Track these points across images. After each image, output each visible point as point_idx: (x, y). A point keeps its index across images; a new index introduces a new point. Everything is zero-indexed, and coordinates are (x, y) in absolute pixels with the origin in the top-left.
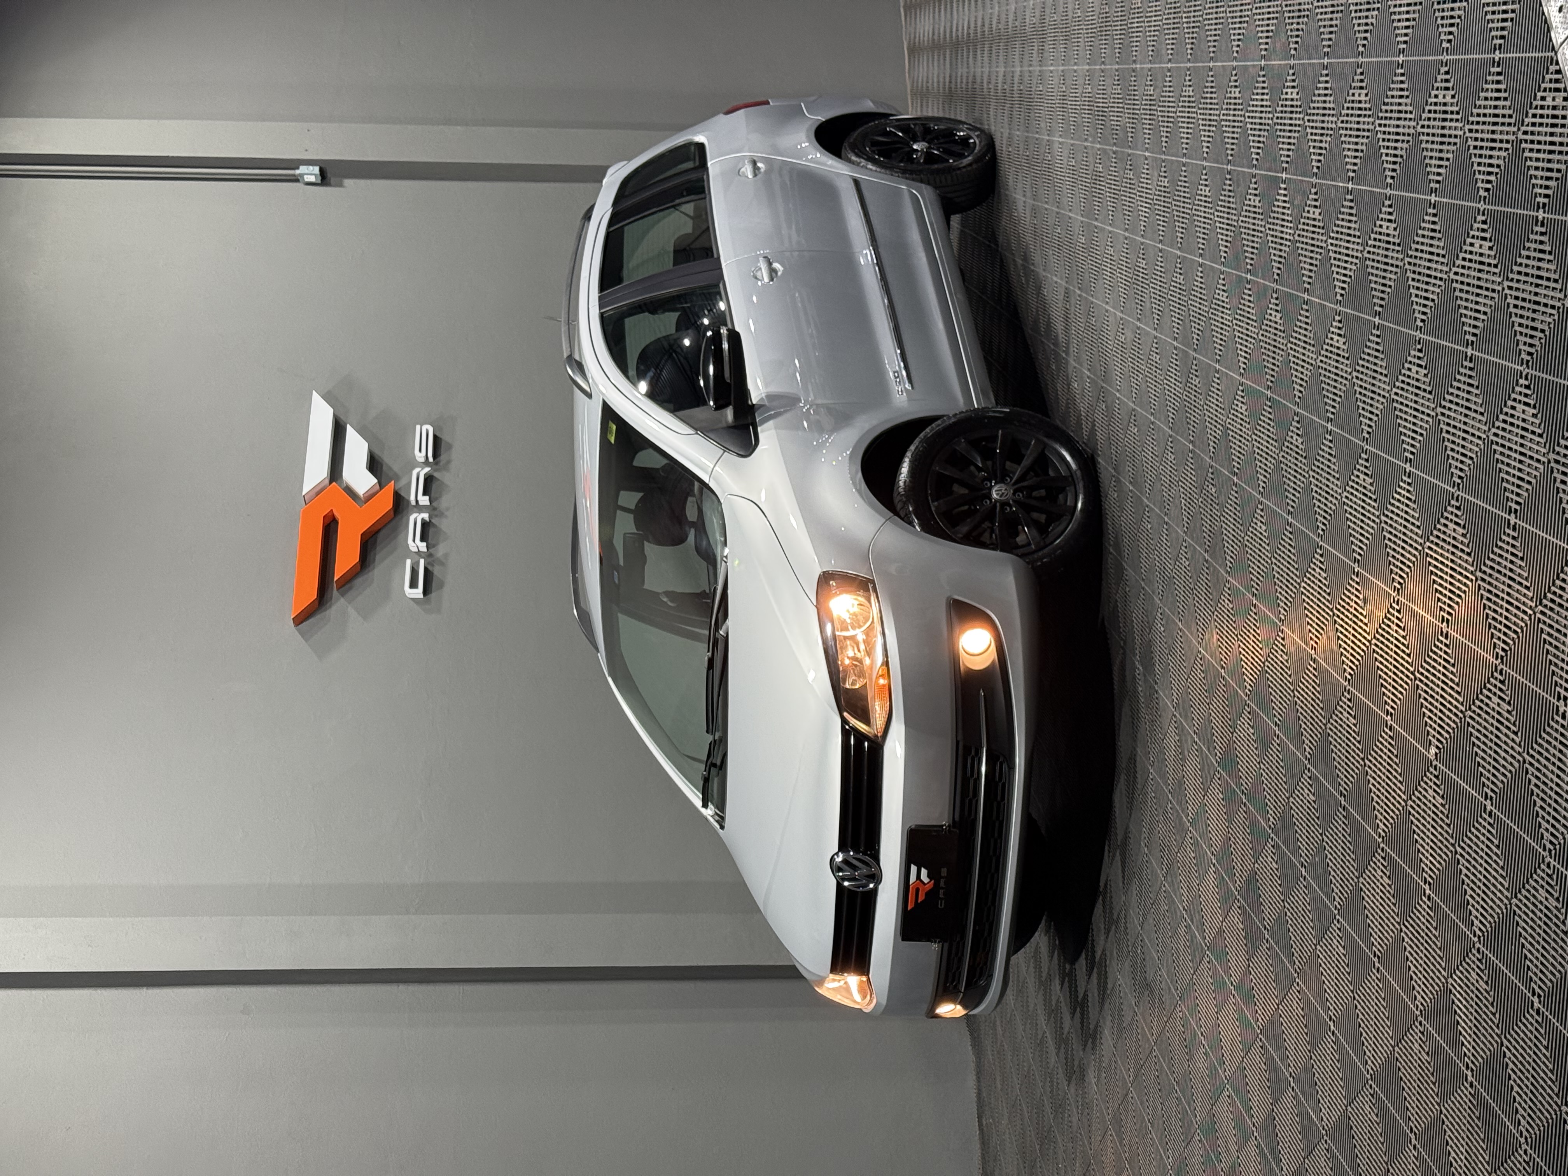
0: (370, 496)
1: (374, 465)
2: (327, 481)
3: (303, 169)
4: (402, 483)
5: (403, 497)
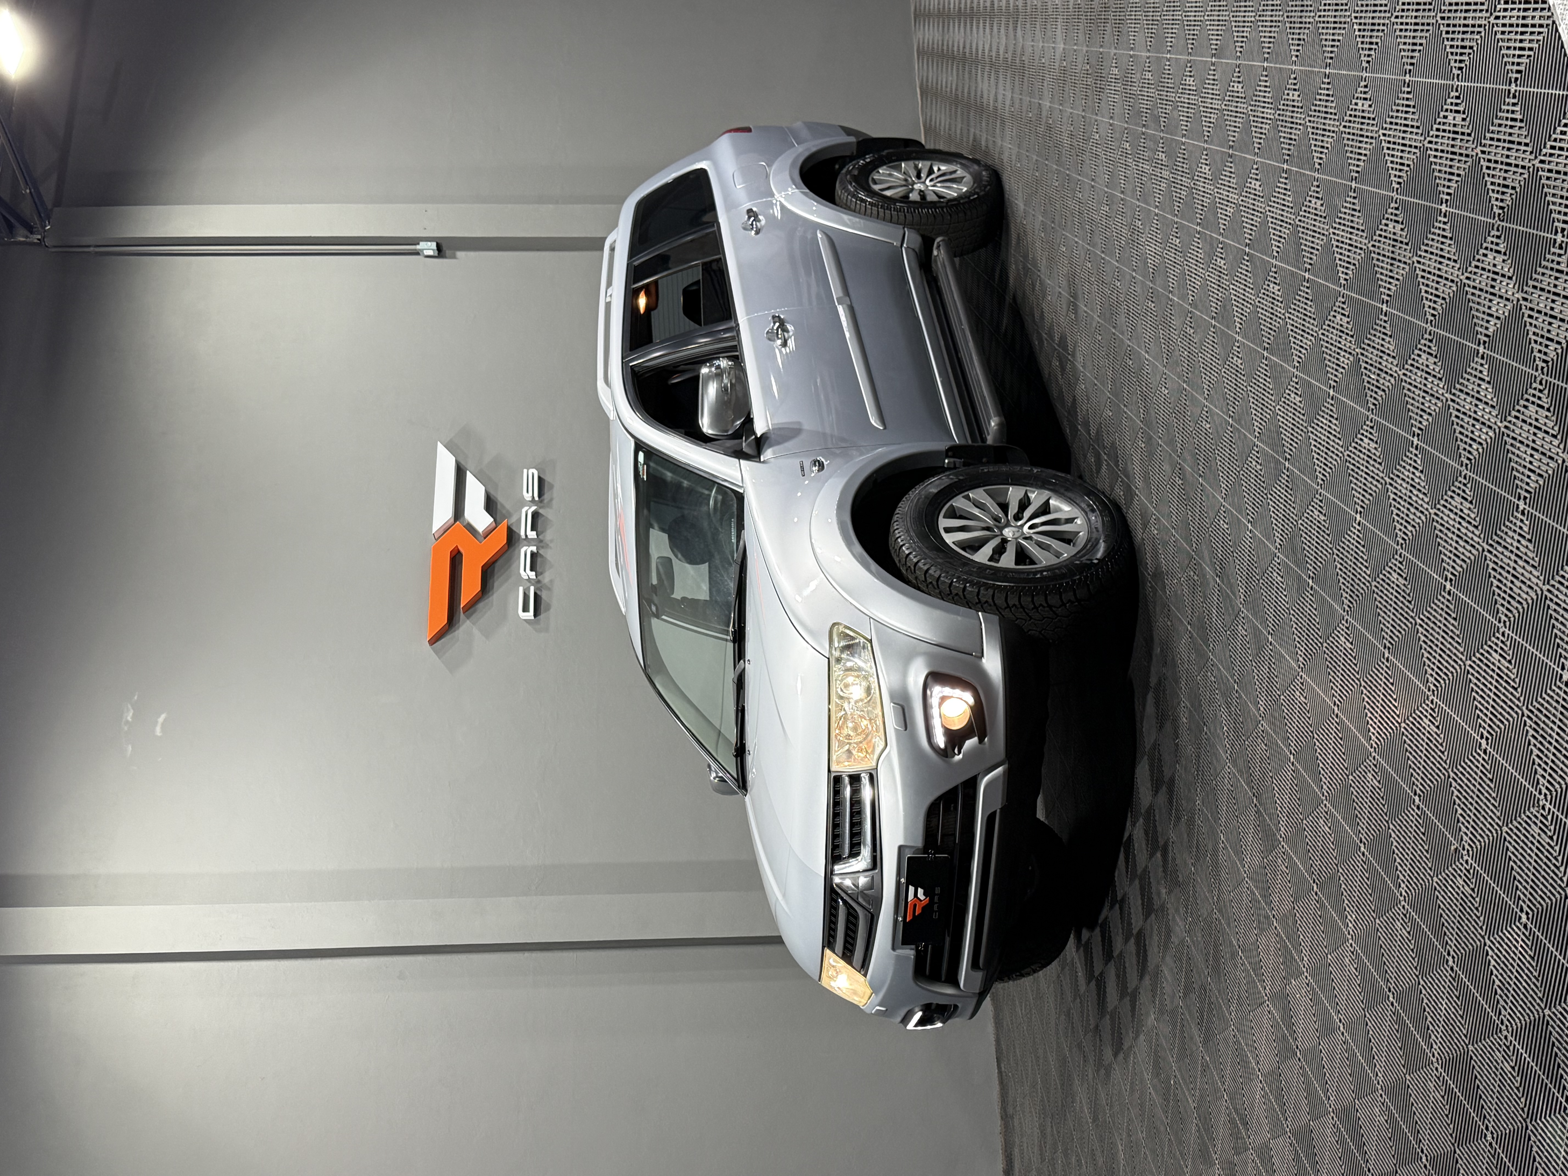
0: (488, 533)
1: (490, 505)
2: (452, 520)
3: (422, 245)
4: (513, 520)
5: (515, 532)
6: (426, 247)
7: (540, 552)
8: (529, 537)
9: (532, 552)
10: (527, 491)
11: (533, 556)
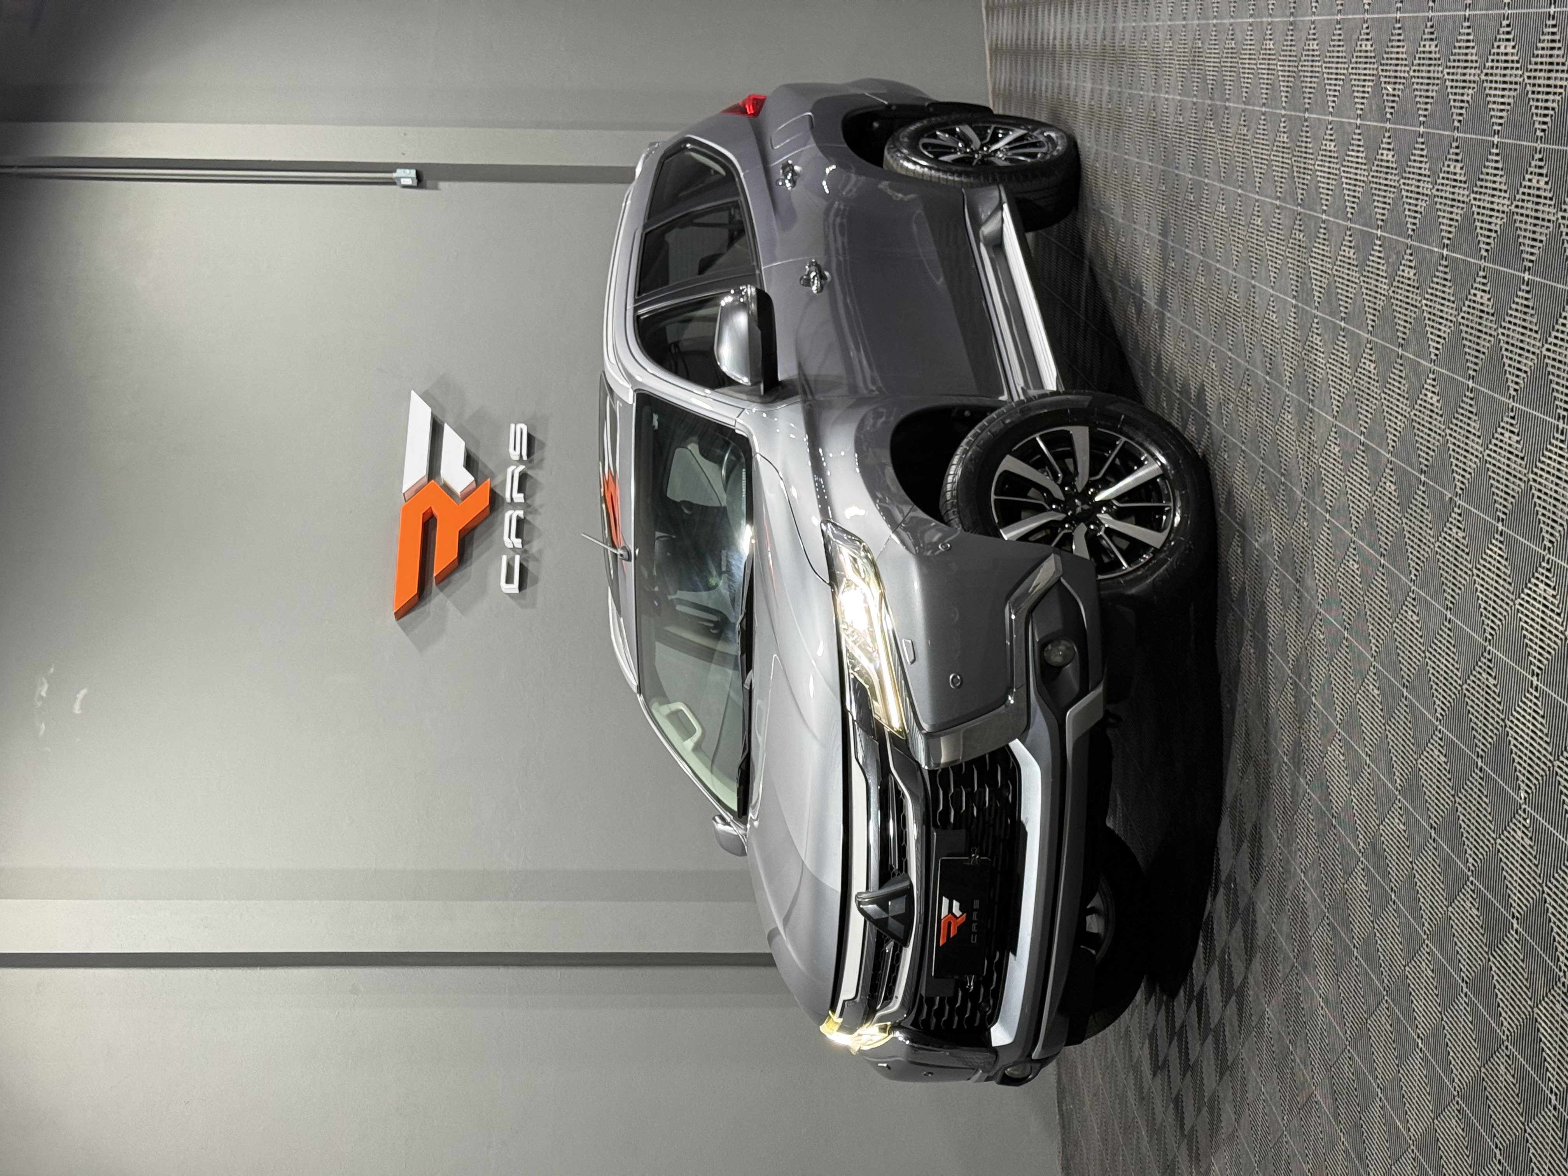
0: (467, 494)
1: (470, 463)
2: (426, 479)
3: (400, 173)
4: (498, 480)
5: (499, 495)
6: (404, 175)
7: (529, 518)
8: (515, 501)
9: (518, 517)
10: (515, 449)
11: (520, 521)
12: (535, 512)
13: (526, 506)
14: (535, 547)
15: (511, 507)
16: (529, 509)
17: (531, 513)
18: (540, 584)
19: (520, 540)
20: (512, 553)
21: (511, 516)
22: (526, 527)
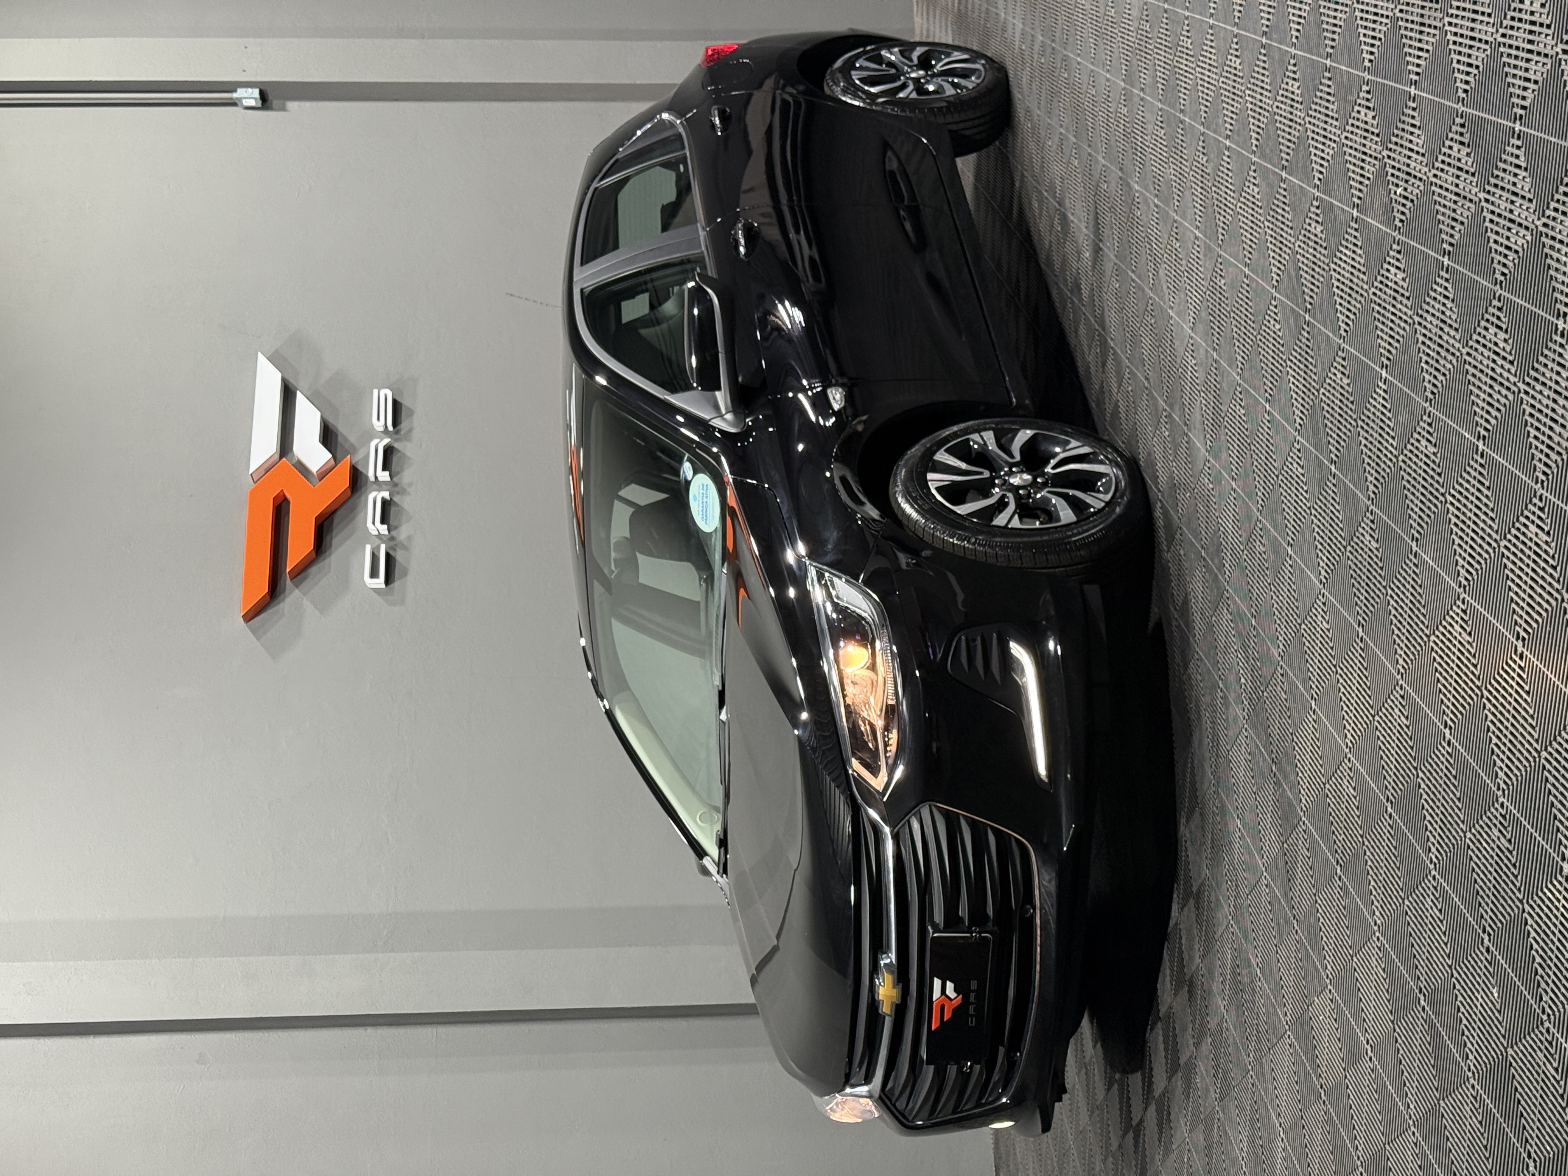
0: (324, 474)
1: (328, 437)
2: (277, 456)
3: (240, 93)
4: (359, 456)
5: (361, 473)
6: (245, 95)
7: (394, 499)
8: (380, 479)
9: (383, 499)
10: (378, 419)
11: (386, 504)
12: (403, 492)
13: (393, 485)
14: (403, 533)
15: (375, 486)
16: (397, 489)
17: (398, 493)
18: (410, 578)
19: (385, 527)
20: (378, 541)
21: (374, 498)
22: (393, 510)
